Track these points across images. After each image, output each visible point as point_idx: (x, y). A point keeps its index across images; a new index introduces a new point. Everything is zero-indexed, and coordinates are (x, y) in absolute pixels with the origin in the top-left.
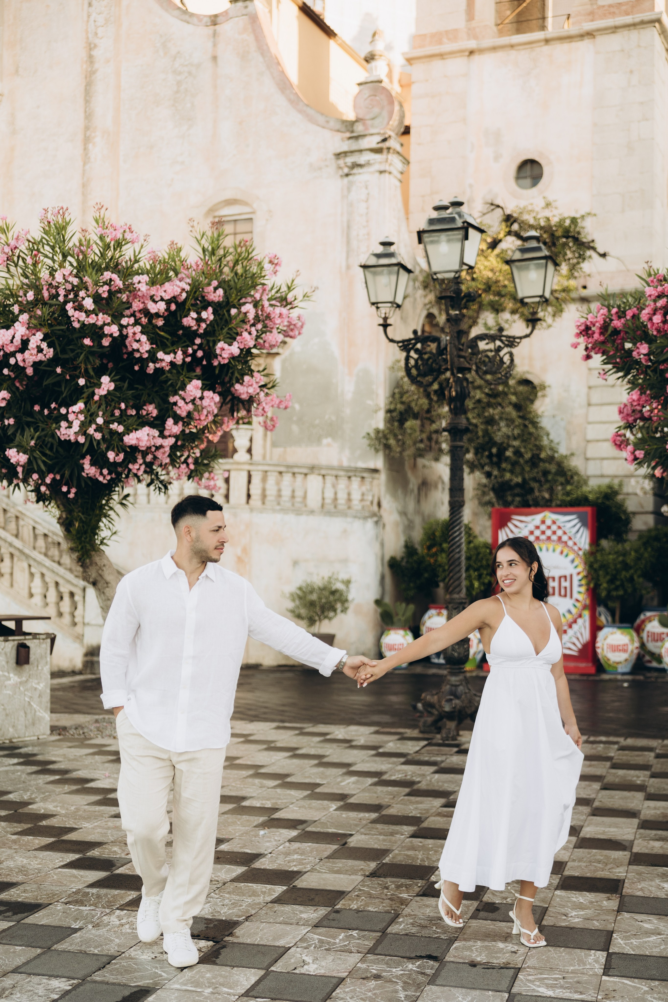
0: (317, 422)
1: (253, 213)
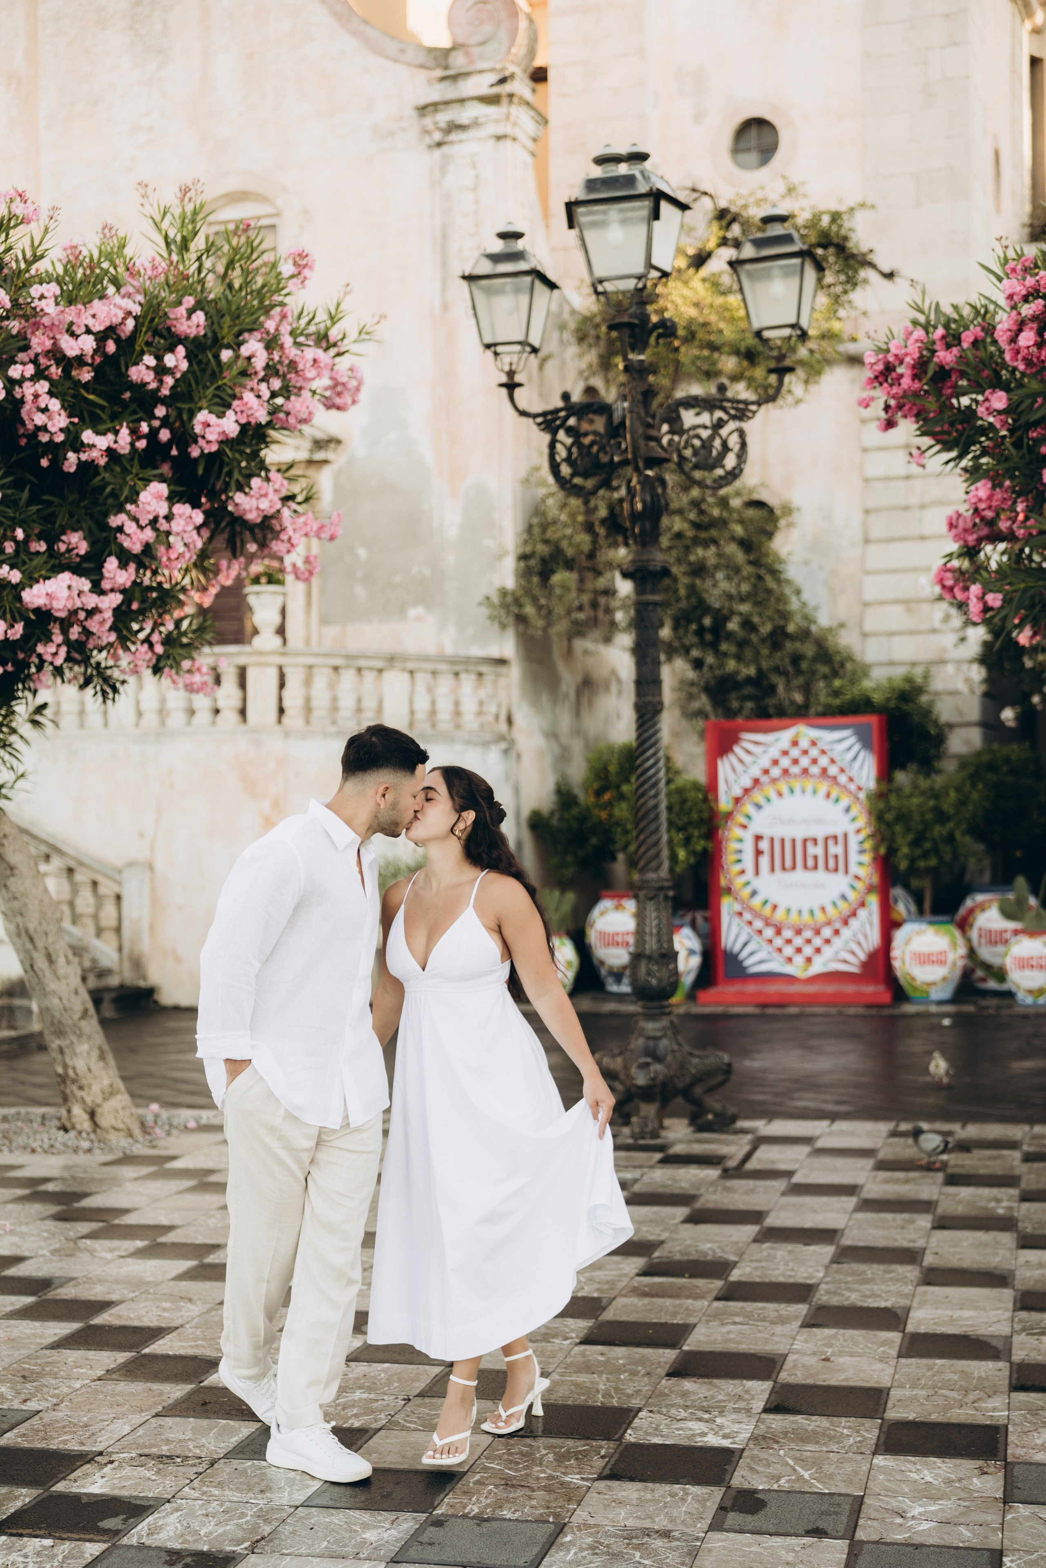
0: (398, 579)
1: (277, 215)
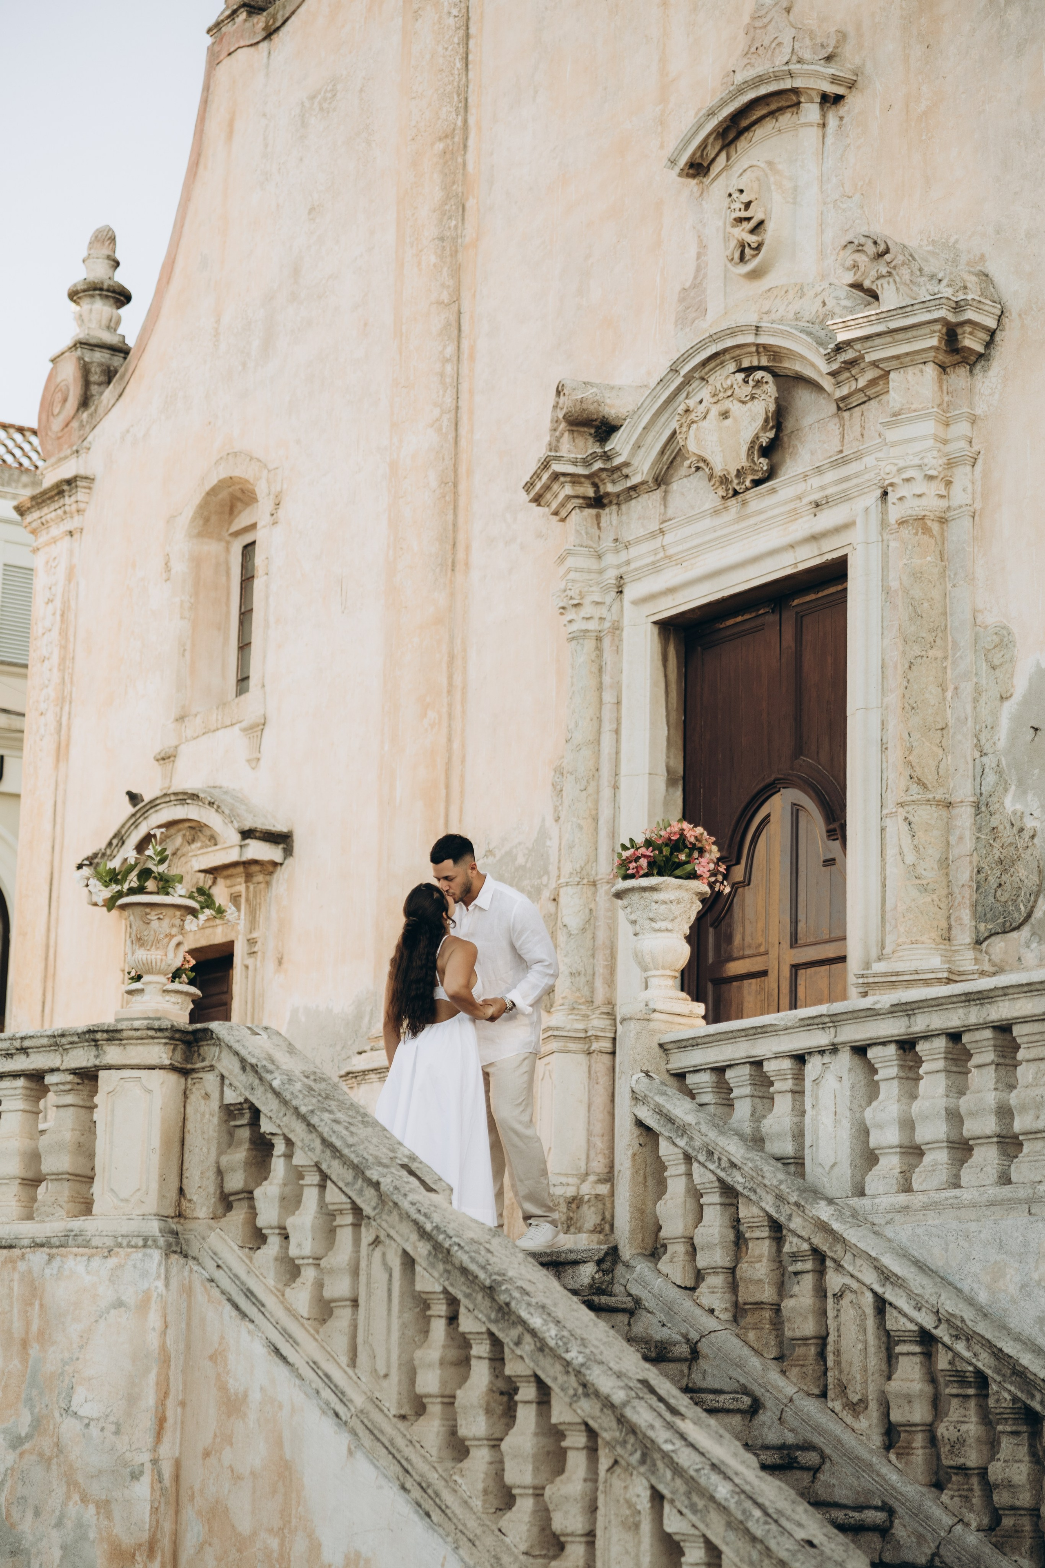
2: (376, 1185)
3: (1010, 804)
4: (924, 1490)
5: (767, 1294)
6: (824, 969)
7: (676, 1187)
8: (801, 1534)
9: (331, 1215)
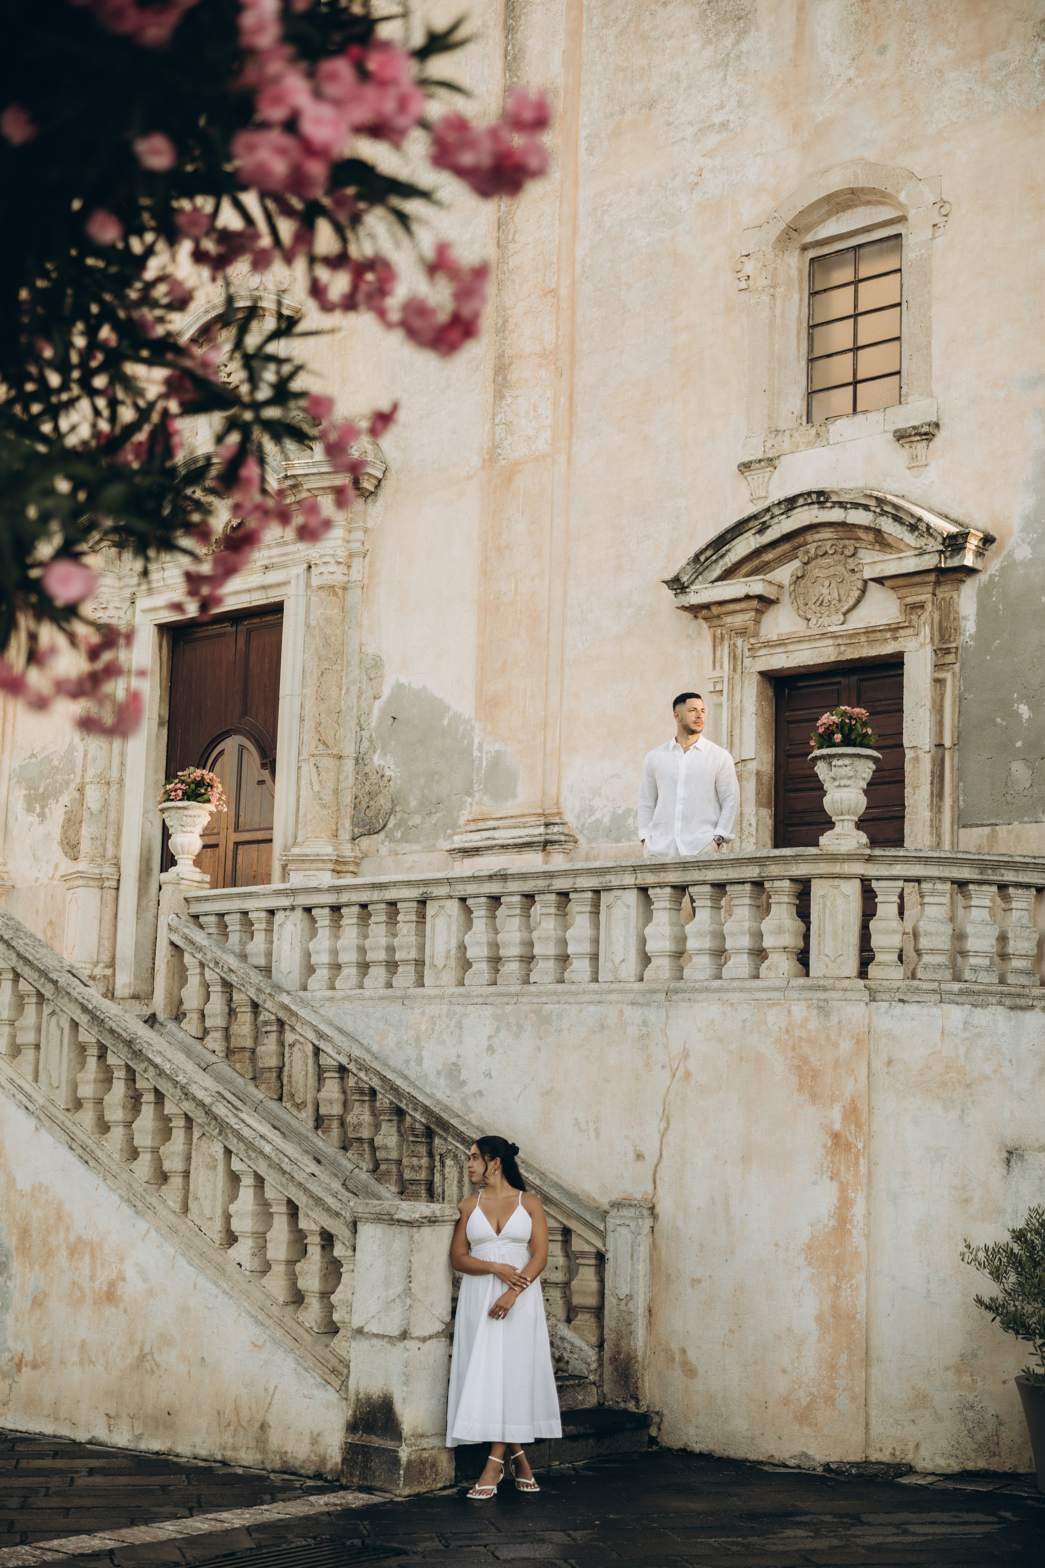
1: (902, 219)
2: (55, 983)
3: (377, 760)
4: (337, 1150)
5: (249, 1043)
6: (254, 846)
7: (194, 980)
8: (309, 1170)
9: (22, 997)
